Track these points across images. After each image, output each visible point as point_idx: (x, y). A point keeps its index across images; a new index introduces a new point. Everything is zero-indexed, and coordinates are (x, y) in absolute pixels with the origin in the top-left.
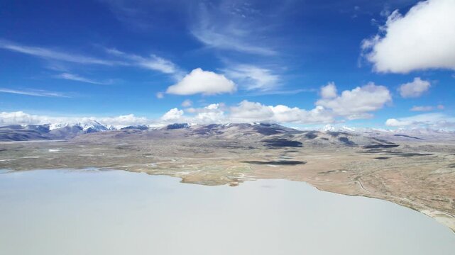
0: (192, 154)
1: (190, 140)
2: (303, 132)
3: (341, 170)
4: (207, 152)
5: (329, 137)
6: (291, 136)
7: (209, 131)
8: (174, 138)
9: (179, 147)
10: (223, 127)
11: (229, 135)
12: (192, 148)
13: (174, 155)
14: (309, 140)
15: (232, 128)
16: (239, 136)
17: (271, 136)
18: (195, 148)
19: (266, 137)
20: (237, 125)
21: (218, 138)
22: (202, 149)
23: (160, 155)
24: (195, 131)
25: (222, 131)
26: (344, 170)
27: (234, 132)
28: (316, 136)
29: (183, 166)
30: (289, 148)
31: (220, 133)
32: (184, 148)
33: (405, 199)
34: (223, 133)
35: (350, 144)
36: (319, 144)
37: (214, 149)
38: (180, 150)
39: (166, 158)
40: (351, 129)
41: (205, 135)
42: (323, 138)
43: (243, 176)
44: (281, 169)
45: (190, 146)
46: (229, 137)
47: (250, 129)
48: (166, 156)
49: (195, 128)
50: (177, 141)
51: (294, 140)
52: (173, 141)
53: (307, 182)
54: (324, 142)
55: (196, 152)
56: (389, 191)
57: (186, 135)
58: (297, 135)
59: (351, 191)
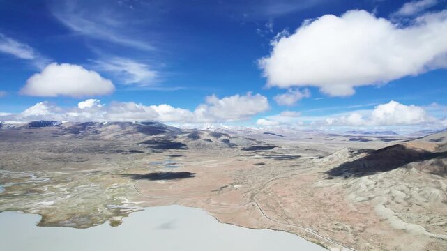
0: (61, 164)
1: (58, 143)
2: (186, 133)
3: (232, 185)
4: (80, 160)
5: (212, 138)
6: (175, 137)
7: (83, 130)
8: (39, 138)
9: (44, 154)
10: (101, 125)
11: (107, 136)
12: (61, 155)
13: (35, 167)
14: (193, 142)
15: (111, 127)
16: (118, 137)
17: (154, 136)
18: (66, 155)
19: (149, 138)
20: (116, 123)
21: (94, 139)
22: (74, 156)
23: (14, 169)
24: (66, 130)
25: (100, 130)
26: (236, 183)
27: (112, 131)
28: (199, 137)
29: (46, 188)
30: (174, 151)
31: (97, 132)
32: (49, 154)
33: (309, 230)
34: (100, 132)
35: (231, 146)
36: (203, 145)
37: (89, 156)
38: (44, 159)
39: (22, 174)
40: (228, 127)
41: (80, 135)
42: (205, 140)
43: (126, 202)
44: (171, 187)
45: (59, 152)
46: (107, 137)
47: (131, 129)
48: (23, 170)
49: (67, 126)
50: (42, 143)
51: (178, 141)
52: (37, 143)
53: (203, 207)
54: (207, 143)
55: (65, 161)
56: (290, 218)
57: (55, 135)
58: (180, 136)
59: (253, 221)
